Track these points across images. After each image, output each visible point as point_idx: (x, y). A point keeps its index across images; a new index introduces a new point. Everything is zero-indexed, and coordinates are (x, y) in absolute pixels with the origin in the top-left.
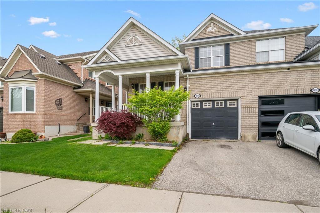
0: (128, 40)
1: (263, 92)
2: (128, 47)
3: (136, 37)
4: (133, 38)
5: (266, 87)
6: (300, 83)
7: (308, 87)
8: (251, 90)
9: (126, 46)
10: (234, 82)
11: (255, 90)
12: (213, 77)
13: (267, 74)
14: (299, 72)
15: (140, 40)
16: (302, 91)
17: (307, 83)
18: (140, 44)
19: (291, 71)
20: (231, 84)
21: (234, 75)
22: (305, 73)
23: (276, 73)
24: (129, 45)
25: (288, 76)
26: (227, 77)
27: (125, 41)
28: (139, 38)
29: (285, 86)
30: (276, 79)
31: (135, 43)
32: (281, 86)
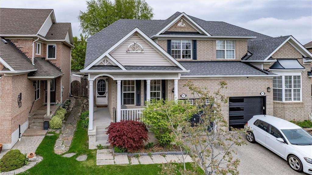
0: (129, 46)
1: (232, 93)
2: (129, 53)
3: (137, 44)
4: (134, 45)
5: (234, 90)
6: (254, 88)
7: (258, 91)
8: (224, 92)
9: (128, 52)
10: (212, 85)
11: (227, 92)
12: (196, 79)
13: (234, 80)
14: (253, 80)
15: (142, 48)
16: (255, 94)
17: (258, 88)
18: (142, 52)
19: (249, 79)
20: (210, 86)
21: (212, 79)
22: (257, 81)
23: (240, 80)
24: (131, 52)
25: (247, 83)
26: (207, 80)
27: (126, 47)
28: (141, 46)
29: (245, 90)
30: (240, 84)
31: (137, 50)
32: (243, 90)
